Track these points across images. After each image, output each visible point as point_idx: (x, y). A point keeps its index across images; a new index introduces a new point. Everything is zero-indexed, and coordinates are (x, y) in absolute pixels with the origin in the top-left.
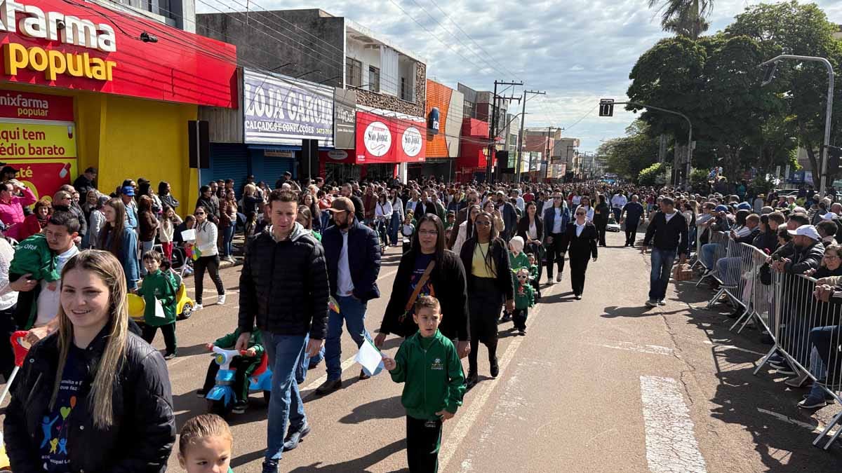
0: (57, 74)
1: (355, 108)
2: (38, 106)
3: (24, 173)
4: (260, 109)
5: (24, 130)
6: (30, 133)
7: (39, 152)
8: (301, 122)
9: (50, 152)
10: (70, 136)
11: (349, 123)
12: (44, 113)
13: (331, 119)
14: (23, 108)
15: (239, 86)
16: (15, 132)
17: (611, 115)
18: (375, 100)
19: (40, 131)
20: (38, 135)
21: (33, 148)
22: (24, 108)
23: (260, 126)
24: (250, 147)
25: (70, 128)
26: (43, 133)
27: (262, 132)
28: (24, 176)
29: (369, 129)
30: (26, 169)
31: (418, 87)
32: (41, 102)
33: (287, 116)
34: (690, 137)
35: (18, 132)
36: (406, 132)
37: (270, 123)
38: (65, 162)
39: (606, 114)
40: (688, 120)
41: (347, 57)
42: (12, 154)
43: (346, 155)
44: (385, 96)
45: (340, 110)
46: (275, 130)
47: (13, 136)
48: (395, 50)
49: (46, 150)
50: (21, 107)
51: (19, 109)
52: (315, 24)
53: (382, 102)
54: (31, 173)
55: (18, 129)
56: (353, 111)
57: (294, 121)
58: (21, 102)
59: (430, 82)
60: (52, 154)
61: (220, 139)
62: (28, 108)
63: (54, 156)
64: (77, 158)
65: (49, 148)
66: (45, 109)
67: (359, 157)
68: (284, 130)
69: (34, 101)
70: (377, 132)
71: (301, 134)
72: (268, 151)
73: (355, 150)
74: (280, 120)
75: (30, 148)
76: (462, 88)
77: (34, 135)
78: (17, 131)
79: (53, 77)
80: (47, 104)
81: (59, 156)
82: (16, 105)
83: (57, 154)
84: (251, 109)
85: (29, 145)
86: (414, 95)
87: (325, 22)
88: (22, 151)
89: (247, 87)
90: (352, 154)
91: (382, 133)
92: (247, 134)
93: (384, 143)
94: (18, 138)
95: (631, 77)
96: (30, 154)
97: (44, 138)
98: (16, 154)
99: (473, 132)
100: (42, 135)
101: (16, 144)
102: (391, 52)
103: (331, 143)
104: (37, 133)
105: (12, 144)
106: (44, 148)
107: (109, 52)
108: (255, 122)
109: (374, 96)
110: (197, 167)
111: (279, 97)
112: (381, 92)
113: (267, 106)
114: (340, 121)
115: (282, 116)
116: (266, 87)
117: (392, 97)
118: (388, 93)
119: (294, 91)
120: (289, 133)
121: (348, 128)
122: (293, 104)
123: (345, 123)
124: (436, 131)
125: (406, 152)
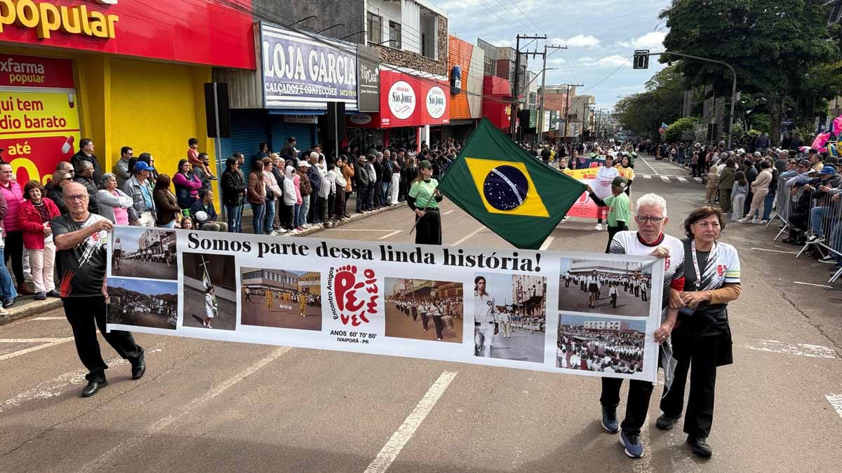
0: (51, 31)
2: (32, 72)
3: (21, 150)
4: (280, 69)
5: (18, 100)
6: (25, 102)
7: (37, 125)
8: (325, 84)
9: (50, 124)
10: (72, 105)
11: (372, 83)
12: (40, 80)
13: (354, 79)
14: (15, 74)
15: (257, 44)
16: (7, 102)
17: (646, 67)
18: (397, 57)
19: (37, 100)
20: (35, 104)
21: (30, 121)
22: (18, 73)
23: (281, 88)
24: (271, 113)
25: (71, 95)
26: (40, 102)
27: (283, 95)
28: (22, 153)
29: (393, 89)
30: (23, 145)
31: (440, 44)
32: (36, 67)
33: (308, 77)
34: (734, 88)
35: (11, 102)
36: (430, 93)
37: (291, 84)
38: (67, 135)
39: (640, 66)
40: (732, 68)
41: (368, 12)
42: (6, 128)
43: (370, 119)
44: (407, 53)
45: (364, 67)
46: (297, 93)
47: (6, 107)
48: (416, 3)
49: (45, 122)
50: (13, 72)
51: (11, 75)
53: (404, 59)
54: (29, 148)
55: (11, 98)
56: (377, 70)
58: (13, 66)
59: (452, 38)
60: (52, 126)
61: (237, 105)
62: (21, 74)
63: (54, 128)
64: (82, 130)
65: (48, 119)
66: (41, 75)
67: (384, 120)
68: (307, 93)
69: (28, 65)
70: (402, 92)
71: (324, 96)
72: (290, 116)
73: (379, 113)
74: (301, 81)
75: (26, 120)
76: (482, 44)
77: (29, 105)
78: (9, 101)
79: (47, 35)
80: (42, 68)
81: (60, 128)
82: (7, 70)
83: (58, 126)
84: (270, 70)
85: (25, 116)
86: (436, 54)
88: (17, 124)
89: (266, 45)
90: (376, 117)
91: (406, 94)
92: (267, 97)
93: (408, 104)
94: (12, 109)
96: (27, 127)
97: (42, 109)
98: (11, 127)
99: (495, 90)
100: (39, 104)
101: (9, 116)
102: (412, 6)
103: (355, 106)
104: (33, 102)
105: (5, 116)
106: (43, 120)
107: (110, 5)
108: (275, 84)
109: (395, 53)
110: (216, 137)
111: (299, 57)
112: (403, 49)
113: (287, 65)
114: (363, 82)
115: (303, 77)
116: (286, 45)
117: (414, 54)
118: (410, 50)
119: (315, 48)
120: (311, 96)
121: (371, 89)
122: (315, 64)
123: (368, 84)
124: (459, 90)
125: (431, 114)
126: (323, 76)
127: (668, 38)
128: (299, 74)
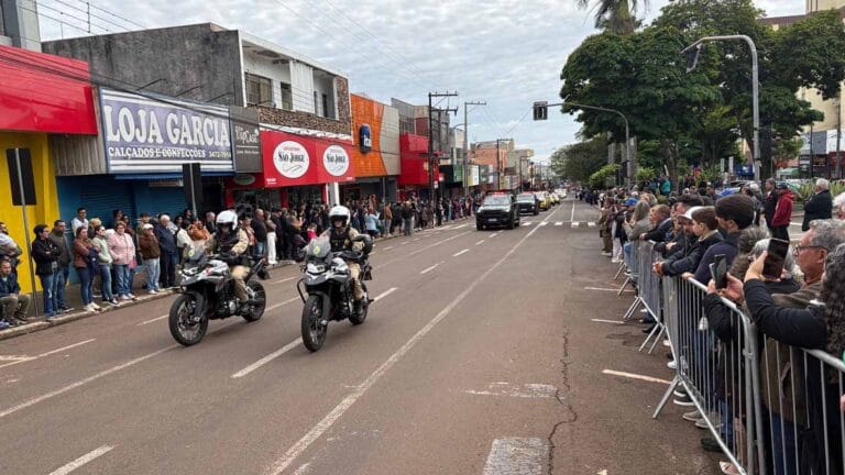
1: (258, 126)
4: (128, 133)
8: (190, 147)
11: (251, 144)
13: (228, 140)
15: (97, 108)
17: (545, 118)
23: (130, 152)
24: (117, 178)
27: (133, 159)
29: (280, 149)
31: (340, 104)
33: (167, 140)
34: (627, 134)
36: (327, 152)
37: (143, 148)
39: (540, 117)
40: (623, 116)
41: (246, 73)
43: (253, 180)
44: (298, 113)
45: (238, 129)
46: (152, 156)
48: (307, 65)
52: (207, 40)
53: (296, 119)
56: (256, 131)
57: (178, 145)
59: (356, 98)
67: (268, 180)
68: (165, 156)
70: (291, 152)
71: (180, 158)
73: (263, 173)
74: (158, 144)
76: (396, 104)
84: (115, 134)
86: (337, 111)
87: (218, 37)
89: (107, 110)
90: (260, 177)
91: (295, 153)
92: (112, 162)
93: (300, 163)
95: (562, 78)
99: (412, 147)
102: (302, 67)
103: (231, 166)
108: (122, 148)
109: (287, 116)
110: (21, 204)
111: (154, 120)
113: (138, 130)
114: (240, 142)
115: (160, 140)
116: (134, 109)
117: (309, 115)
118: (303, 110)
119: (174, 112)
120: (172, 158)
121: (251, 150)
122: (174, 126)
123: (246, 144)
124: (369, 149)
125: (331, 173)
126: (185, 139)
127: (564, 89)
128: (154, 137)
